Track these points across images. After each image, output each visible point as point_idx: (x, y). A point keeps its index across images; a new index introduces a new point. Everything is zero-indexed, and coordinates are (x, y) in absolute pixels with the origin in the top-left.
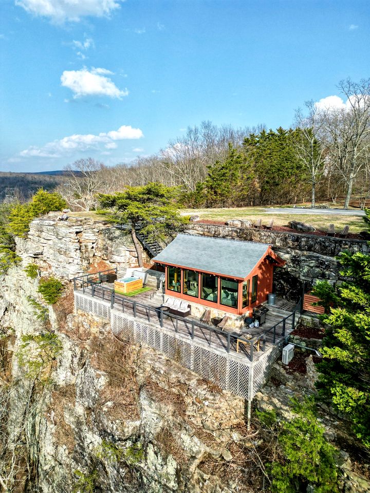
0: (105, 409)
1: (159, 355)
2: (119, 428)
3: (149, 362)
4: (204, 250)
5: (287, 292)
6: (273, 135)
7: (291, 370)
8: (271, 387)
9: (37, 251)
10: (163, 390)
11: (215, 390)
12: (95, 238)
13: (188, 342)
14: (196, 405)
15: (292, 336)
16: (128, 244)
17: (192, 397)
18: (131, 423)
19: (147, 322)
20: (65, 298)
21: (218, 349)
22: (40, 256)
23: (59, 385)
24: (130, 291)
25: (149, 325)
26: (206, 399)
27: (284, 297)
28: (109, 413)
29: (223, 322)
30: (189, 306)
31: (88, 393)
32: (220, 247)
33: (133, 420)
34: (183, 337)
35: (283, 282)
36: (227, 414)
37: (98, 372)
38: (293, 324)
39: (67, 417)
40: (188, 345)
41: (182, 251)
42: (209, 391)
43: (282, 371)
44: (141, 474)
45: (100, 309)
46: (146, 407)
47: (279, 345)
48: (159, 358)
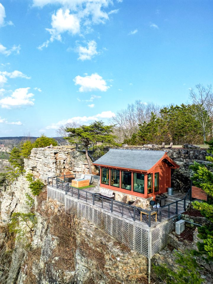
0: (53, 262)
1: (91, 224)
2: (60, 276)
3: (84, 229)
4: (124, 157)
5: (182, 188)
6: (178, 107)
7: (182, 239)
8: (167, 251)
9: (33, 166)
10: (91, 249)
11: (125, 249)
12: (65, 157)
13: (109, 214)
14: (112, 260)
15: (183, 215)
16: (84, 160)
17: (109, 254)
18: (68, 272)
19: (85, 202)
20: (44, 193)
21: (128, 219)
22: (35, 169)
23: (33, 248)
24: (81, 186)
25: (86, 204)
26: (118, 256)
27: (180, 191)
28: (55, 265)
29: (134, 203)
30: (114, 194)
31: (47, 252)
32: (134, 155)
33: (70, 271)
34: (106, 211)
35: (178, 181)
36: (133, 268)
37: (54, 237)
38: (185, 207)
39: (34, 269)
40: (109, 217)
41: (111, 158)
42: (121, 250)
43: (176, 239)
45: (61, 196)
46: (79, 261)
47: (173, 220)
48: (91, 227)
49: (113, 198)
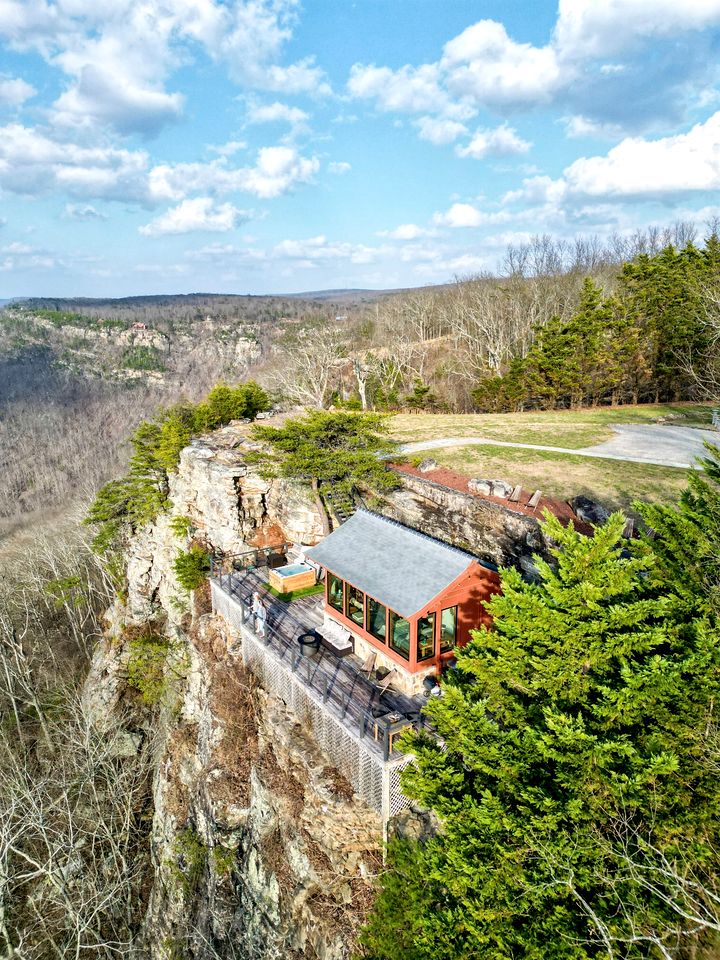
0: (209, 780)
1: (289, 713)
2: (220, 814)
3: (271, 722)
6: (692, 254)
9: (188, 498)
10: (278, 770)
11: (341, 789)
12: (265, 486)
13: (319, 705)
14: (314, 807)
17: (311, 794)
18: (236, 809)
21: (352, 728)
22: (193, 504)
23: (185, 720)
24: (291, 590)
26: (324, 803)
28: (212, 787)
29: (389, 676)
30: (351, 639)
33: (239, 807)
34: (314, 696)
36: (355, 832)
37: (216, 719)
39: (184, 772)
40: (320, 710)
42: (333, 791)
44: (240, 888)
46: (256, 792)
48: (287, 719)
49: (349, 651)
